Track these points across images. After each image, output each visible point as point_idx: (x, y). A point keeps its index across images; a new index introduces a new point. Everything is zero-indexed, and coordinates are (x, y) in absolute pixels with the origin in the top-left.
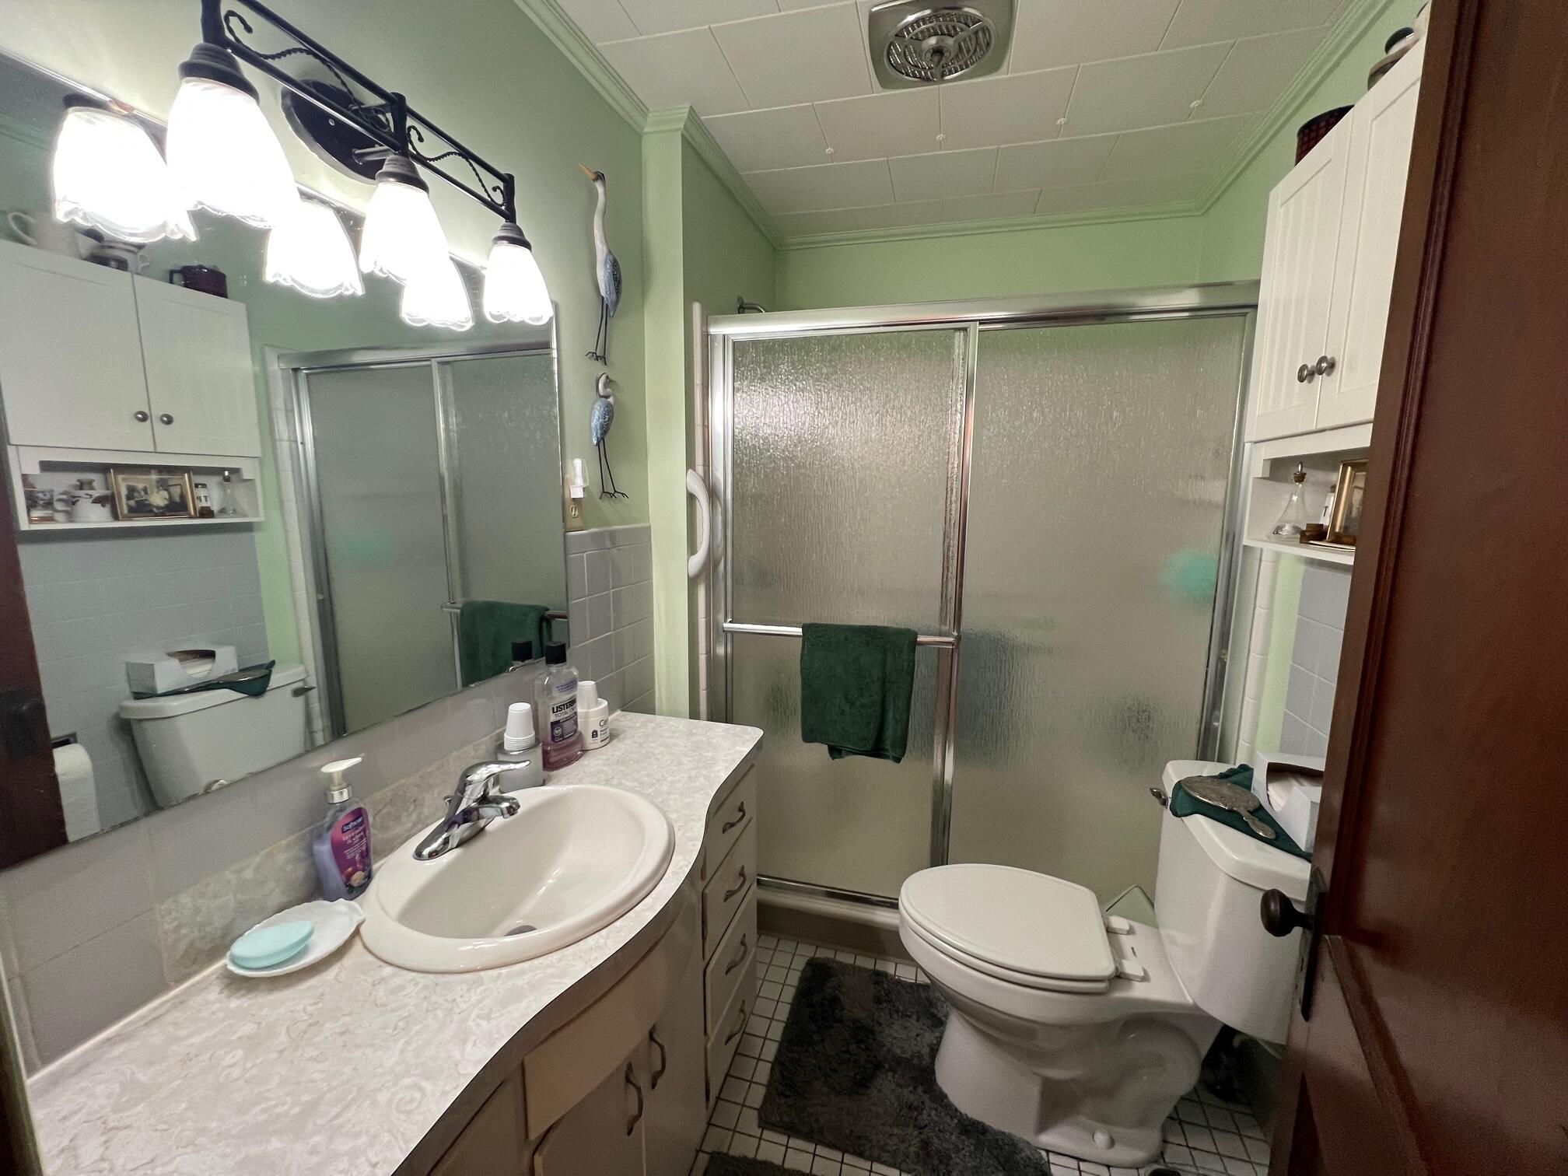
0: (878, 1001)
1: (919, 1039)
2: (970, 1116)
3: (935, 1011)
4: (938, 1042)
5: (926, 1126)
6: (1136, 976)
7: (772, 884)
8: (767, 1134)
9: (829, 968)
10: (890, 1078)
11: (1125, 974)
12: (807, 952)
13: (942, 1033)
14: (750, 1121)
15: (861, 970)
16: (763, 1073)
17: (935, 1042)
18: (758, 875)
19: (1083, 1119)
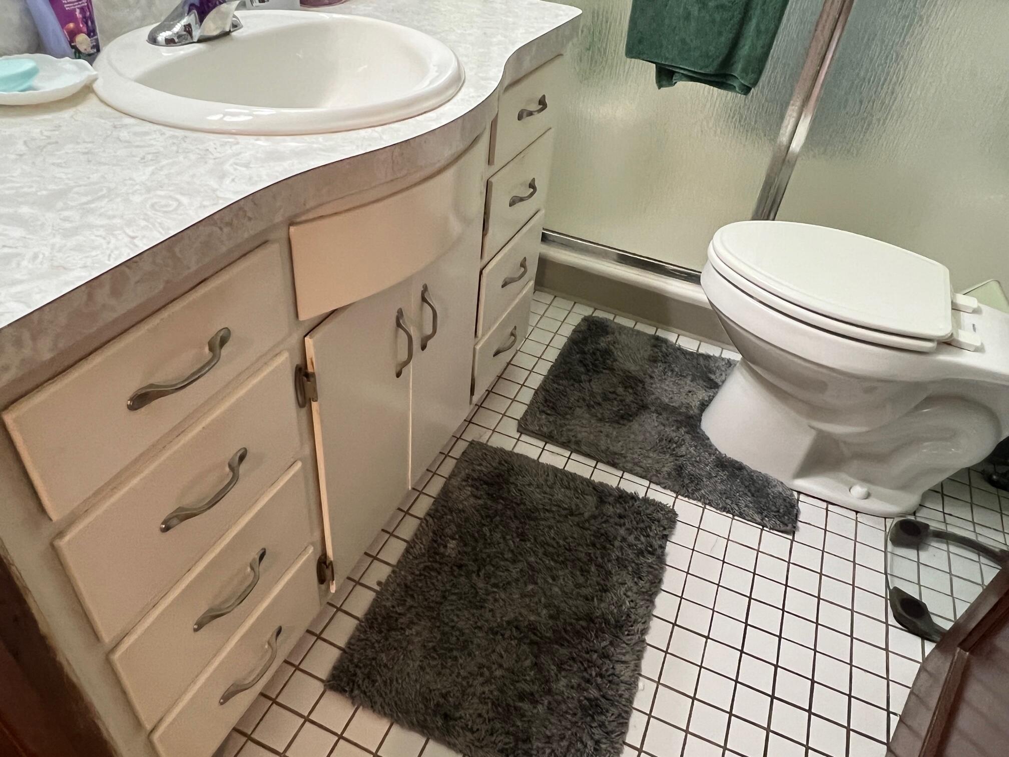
0: (654, 360)
1: (690, 394)
2: (728, 456)
3: (713, 377)
4: (709, 399)
5: (682, 456)
6: (971, 345)
7: (555, 240)
8: (524, 438)
9: (607, 326)
10: (654, 418)
11: (958, 341)
12: (583, 311)
13: (715, 394)
14: (511, 427)
15: (639, 333)
16: (527, 396)
17: (707, 399)
18: (544, 229)
19: (844, 476)
